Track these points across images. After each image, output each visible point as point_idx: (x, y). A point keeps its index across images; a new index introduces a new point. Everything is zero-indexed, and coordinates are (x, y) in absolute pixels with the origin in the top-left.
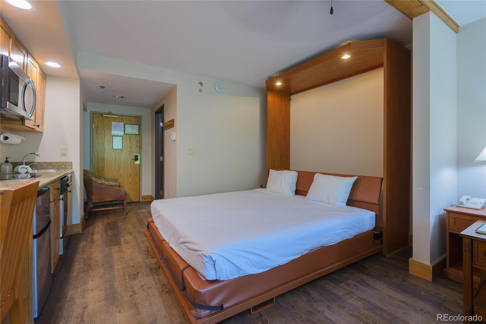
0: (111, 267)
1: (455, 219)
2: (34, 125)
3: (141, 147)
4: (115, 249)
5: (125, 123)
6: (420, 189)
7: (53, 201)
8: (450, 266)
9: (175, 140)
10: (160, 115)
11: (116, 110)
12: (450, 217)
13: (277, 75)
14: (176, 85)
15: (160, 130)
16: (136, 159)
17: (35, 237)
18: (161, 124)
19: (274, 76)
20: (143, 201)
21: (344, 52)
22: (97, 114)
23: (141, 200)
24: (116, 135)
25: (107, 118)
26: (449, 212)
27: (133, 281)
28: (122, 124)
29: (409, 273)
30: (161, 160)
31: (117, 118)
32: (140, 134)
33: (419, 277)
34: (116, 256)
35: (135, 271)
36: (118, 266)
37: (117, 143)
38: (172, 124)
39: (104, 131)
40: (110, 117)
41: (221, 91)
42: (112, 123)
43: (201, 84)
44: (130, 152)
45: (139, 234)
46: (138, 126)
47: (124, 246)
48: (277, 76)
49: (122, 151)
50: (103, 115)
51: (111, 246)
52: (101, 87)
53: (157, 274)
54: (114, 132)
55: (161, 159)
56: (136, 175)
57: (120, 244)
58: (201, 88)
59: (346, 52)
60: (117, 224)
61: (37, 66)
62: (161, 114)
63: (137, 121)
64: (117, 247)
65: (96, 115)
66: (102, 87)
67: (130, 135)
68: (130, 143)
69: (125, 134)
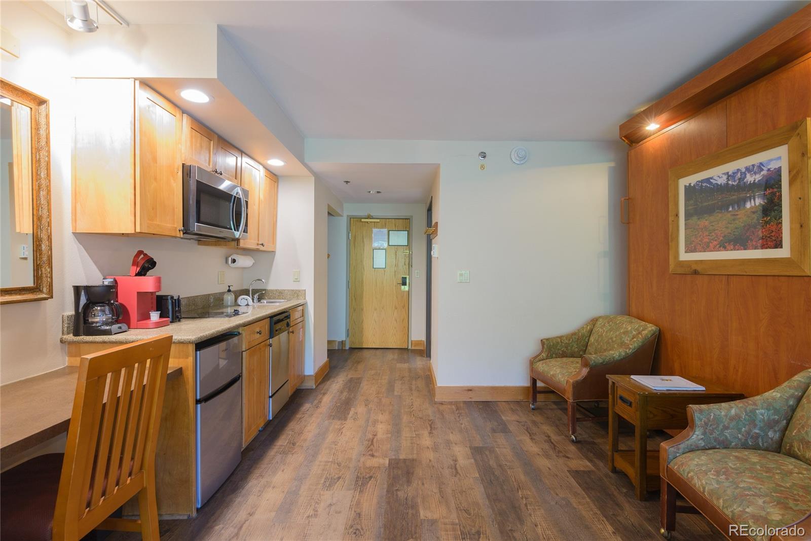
0: (315, 455)
2: (258, 245)
3: (410, 265)
4: (337, 424)
5: (389, 229)
7: (246, 351)
9: (437, 258)
10: (430, 215)
11: (378, 210)
14: (439, 164)
16: (404, 284)
17: (198, 402)
20: (413, 348)
22: (355, 219)
23: (410, 347)
24: (378, 248)
25: (366, 224)
27: (325, 490)
28: (385, 231)
31: (378, 222)
32: (409, 246)
34: (330, 437)
35: (337, 474)
36: (323, 457)
37: (380, 259)
38: (435, 230)
39: (363, 242)
40: (370, 222)
41: (522, 162)
42: (372, 230)
43: (483, 155)
44: (395, 272)
45: (377, 407)
46: (407, 232)
47: (349, 423)
49: (385, 271)
50: (361, 220)
51: (333, 419)
52: (345, 182)
53: (362, 489)
54: (375, 245)
56: (403, 308)
57: (345, 419)
58: (484, 162)
60: (360, 384)
61: (261, 168)
62: (430, 212)
63: (405, 224)
64: (339, 422)
65: (354, 221)
66: (347, 182)
67: (396, 247)
68: (396, 258)
69: (389, 245)
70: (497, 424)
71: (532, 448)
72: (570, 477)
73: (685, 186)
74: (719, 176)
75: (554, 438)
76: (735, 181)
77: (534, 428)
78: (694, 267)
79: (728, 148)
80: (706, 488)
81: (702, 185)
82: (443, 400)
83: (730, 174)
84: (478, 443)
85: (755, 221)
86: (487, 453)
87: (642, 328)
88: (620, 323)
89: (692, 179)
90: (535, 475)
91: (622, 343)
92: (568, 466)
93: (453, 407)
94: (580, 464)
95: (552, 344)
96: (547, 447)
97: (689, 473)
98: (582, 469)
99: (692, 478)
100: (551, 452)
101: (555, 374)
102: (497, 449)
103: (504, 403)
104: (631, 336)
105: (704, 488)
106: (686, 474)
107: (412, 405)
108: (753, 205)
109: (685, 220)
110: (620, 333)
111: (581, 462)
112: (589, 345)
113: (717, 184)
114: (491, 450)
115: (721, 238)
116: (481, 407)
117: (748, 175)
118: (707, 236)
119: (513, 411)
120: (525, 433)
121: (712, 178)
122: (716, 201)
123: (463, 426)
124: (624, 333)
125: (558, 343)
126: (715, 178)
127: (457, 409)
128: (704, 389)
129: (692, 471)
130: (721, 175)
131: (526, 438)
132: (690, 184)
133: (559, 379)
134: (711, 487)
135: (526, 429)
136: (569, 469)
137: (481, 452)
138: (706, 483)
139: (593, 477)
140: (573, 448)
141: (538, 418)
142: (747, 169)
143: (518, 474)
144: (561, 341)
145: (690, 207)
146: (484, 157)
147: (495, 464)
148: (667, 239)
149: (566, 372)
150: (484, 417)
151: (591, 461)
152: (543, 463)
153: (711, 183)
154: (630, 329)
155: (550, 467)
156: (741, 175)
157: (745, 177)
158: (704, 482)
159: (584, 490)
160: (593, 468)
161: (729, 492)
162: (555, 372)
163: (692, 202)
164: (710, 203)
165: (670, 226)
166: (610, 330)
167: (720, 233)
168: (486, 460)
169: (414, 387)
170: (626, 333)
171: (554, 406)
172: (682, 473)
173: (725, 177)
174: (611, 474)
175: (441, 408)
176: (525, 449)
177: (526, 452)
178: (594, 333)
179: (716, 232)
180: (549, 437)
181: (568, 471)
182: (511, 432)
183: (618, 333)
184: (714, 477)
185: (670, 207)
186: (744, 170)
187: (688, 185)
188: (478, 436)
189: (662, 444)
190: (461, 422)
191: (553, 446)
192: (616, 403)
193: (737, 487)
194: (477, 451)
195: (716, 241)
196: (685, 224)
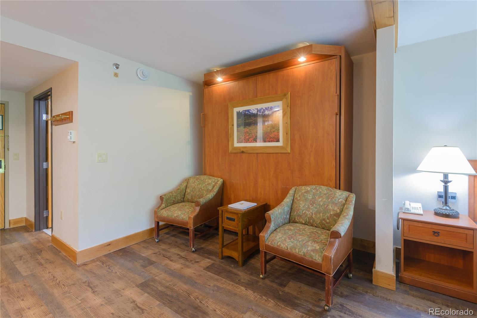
1: (409, 226)
3: (6, 149)
6: (383, 200)
8: (405, 271)
9: (74, 142)
10: (42, 103)
12: (405, 225)
13: (219, 69)
15: (43, 125)
18: (44, 117)
19: (214, 70)
20: (12, 227)
21: (300, 54)
23: (7, 227)
26: (404, 220)
29: (373, 284)
30: (44, 168)
32: (4, 130)
33: (383, 287)
38: (68, 118)
41: (145, 79)
43: (117, 66)
46: (1, 117)
48: (217, 71)
55: (44, 165)
58: (117, 71)
59: (302, 54)
62: (45, 102)
70: (142, 261)
71: (176, 266)
72: (207, 272)
73: (237, 112)
74: (253, 110)
75: (183, 254)
76: (260, 113)
77: (167, 254)
78: (242, 150)
79: (257, 98)
80: (289, 247)
81: (245, 112)
82: (85, 261)
83: (258, 109)
84: (140, 281)
85: (269, 130)
86: (152, 283)
87: (216, 181)
88: (204, 179)
89: (241, 109)
90: (189, 281)
91: (207, 190)
92: (202, 267)
93: (98, 263)
94: (206, 263)
95: (168, 198)
96: (184, 262)
97: (277, 243)
98: (209, 265)
99: (280, 245)
100: (188, 263)
101: (178, 215)
102: (156, 278)
103: (136, 245)
104: (212, 185)
105: (287, 247)
106: (276, 244)
107: (54, 278)
108: (268, 124)
109: (237, 128)
110: (206, 185)
111: (205, 261)
112: (187, 194)
113: (252, 113)
114: (154, 280)
115: (255, 137)
116: (121, 254)
117: (266, 111)
118: (248, 136)
119: (146, 248)
120: (165, 259)
121: (250, 110)
122: (252, 121)
123: (118, 274)
124: (208, 184)
125: (171, 196)
126: (252, 110)
127: (103, 263)
128: (256, 204)
129: (279, 241)
130: (254, 109)
131: (167, 261)
132: (239, 111)
133: (182, 218)
134: (291, 245)
135: (163, 256)
136: (204, 268)
137: (147, 285)
138: (288, 245)
139: (216, 266)
140: (195, 256)
141: (164, 246)
142: (266, 108)
143: (181, 287)
144: (172, 194)
145: (240, 122)
146: (117, 68)
147: (163, 288)
148: (228, 136)
149: (185, 212)
150: (130, 261)
151: (209, 258)
152: (189, 272)
153: (250, 112)
154: (210, 182)
155: (193, 272)
156: (263, 110)
157: (265, 111)
158: (286, 244)
159: (218, 275)
160: (213, 262)
161: (298, 244)
162: (178, 214)
163: (240, 120)
164: (249, 121)
165: (230, 130)
166: (199, 184)
167: (254, 135)
168: (156, 289)
169: (42, 261)
170: (209, 184)
171: (168, 236)
172: (274, 244)
173: (256, 111)
174: (221, 260)
175: (87, 268)
176: (172, 269)
177: (174, 270)
178: (189, 187)
179: (252, 134)
180: (179, 255)
181: (203, 269)
182: (156, 262)
183: (204, 185)
184: (289, 241)
185: (229, 121)
186: (264, 109)
187: (238, 111)
188: (136, 275)
189: (260, 234)
190: (114, 271)
191: (186, 259)
192: (223, 222)
193: (300, 242)
194: (144, 286)
195: (252, 138)
196: (237, 130)
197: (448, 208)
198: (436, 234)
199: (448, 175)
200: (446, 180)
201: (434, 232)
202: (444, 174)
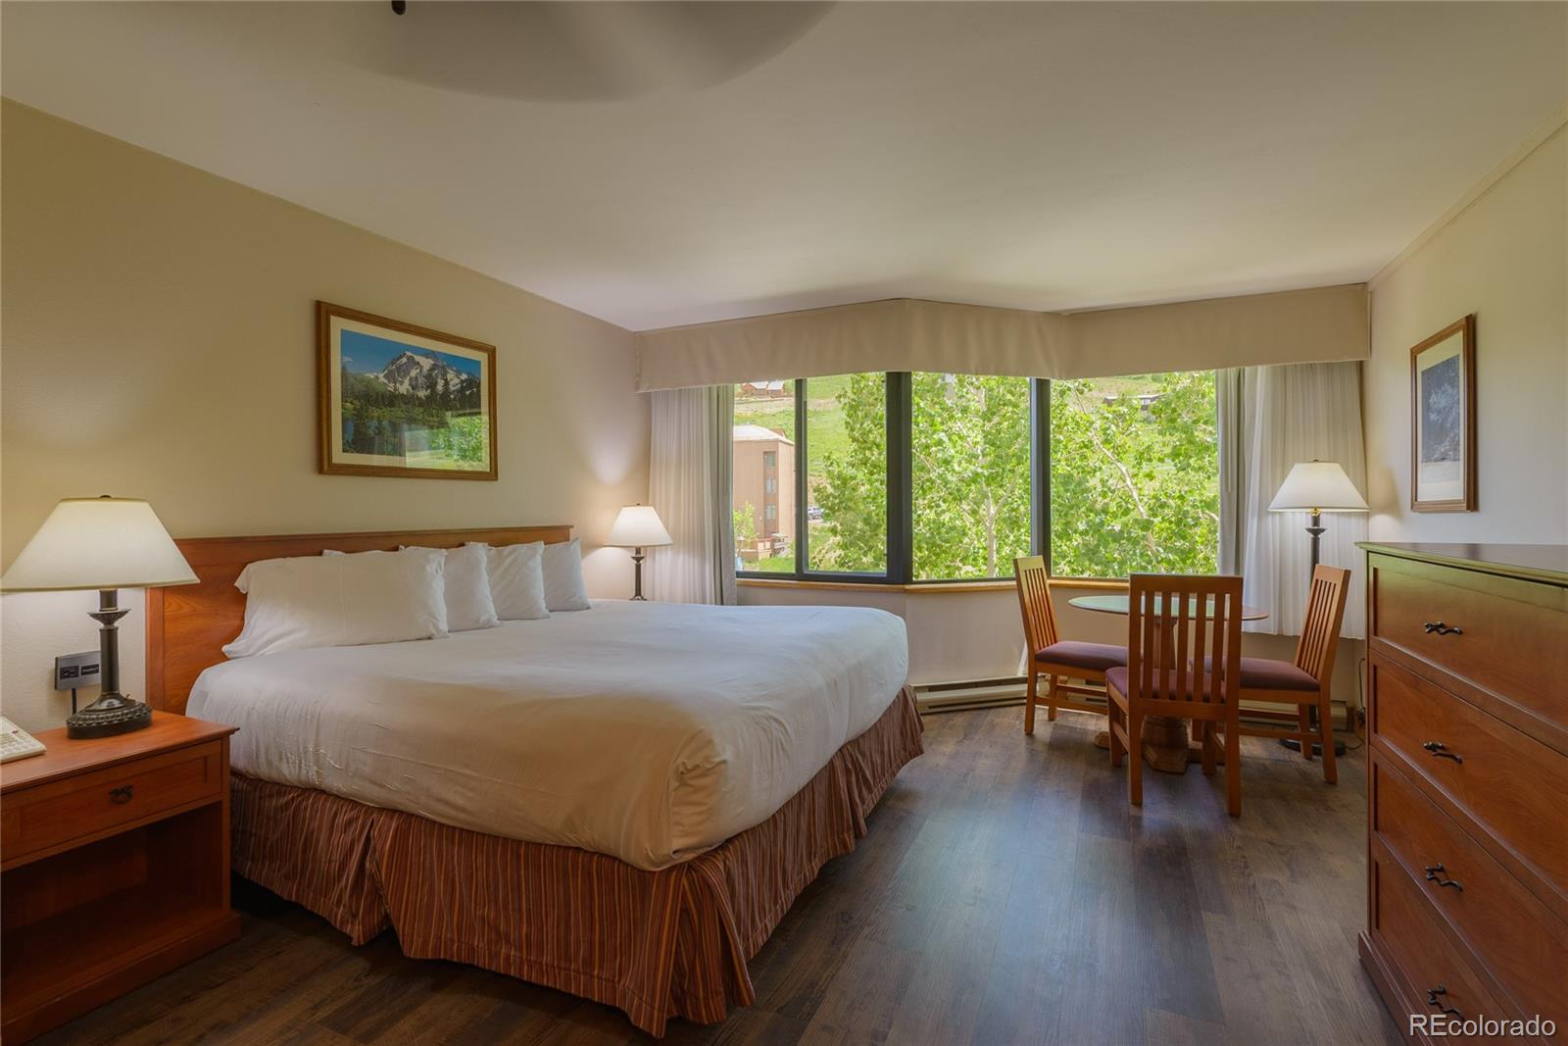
197: (116, 703)
198: (121, 795)
199: (115, 592)
200: (110, 610)
201: (116, 792)
202: (102, 593)
